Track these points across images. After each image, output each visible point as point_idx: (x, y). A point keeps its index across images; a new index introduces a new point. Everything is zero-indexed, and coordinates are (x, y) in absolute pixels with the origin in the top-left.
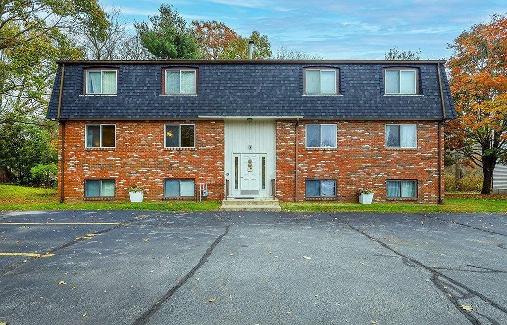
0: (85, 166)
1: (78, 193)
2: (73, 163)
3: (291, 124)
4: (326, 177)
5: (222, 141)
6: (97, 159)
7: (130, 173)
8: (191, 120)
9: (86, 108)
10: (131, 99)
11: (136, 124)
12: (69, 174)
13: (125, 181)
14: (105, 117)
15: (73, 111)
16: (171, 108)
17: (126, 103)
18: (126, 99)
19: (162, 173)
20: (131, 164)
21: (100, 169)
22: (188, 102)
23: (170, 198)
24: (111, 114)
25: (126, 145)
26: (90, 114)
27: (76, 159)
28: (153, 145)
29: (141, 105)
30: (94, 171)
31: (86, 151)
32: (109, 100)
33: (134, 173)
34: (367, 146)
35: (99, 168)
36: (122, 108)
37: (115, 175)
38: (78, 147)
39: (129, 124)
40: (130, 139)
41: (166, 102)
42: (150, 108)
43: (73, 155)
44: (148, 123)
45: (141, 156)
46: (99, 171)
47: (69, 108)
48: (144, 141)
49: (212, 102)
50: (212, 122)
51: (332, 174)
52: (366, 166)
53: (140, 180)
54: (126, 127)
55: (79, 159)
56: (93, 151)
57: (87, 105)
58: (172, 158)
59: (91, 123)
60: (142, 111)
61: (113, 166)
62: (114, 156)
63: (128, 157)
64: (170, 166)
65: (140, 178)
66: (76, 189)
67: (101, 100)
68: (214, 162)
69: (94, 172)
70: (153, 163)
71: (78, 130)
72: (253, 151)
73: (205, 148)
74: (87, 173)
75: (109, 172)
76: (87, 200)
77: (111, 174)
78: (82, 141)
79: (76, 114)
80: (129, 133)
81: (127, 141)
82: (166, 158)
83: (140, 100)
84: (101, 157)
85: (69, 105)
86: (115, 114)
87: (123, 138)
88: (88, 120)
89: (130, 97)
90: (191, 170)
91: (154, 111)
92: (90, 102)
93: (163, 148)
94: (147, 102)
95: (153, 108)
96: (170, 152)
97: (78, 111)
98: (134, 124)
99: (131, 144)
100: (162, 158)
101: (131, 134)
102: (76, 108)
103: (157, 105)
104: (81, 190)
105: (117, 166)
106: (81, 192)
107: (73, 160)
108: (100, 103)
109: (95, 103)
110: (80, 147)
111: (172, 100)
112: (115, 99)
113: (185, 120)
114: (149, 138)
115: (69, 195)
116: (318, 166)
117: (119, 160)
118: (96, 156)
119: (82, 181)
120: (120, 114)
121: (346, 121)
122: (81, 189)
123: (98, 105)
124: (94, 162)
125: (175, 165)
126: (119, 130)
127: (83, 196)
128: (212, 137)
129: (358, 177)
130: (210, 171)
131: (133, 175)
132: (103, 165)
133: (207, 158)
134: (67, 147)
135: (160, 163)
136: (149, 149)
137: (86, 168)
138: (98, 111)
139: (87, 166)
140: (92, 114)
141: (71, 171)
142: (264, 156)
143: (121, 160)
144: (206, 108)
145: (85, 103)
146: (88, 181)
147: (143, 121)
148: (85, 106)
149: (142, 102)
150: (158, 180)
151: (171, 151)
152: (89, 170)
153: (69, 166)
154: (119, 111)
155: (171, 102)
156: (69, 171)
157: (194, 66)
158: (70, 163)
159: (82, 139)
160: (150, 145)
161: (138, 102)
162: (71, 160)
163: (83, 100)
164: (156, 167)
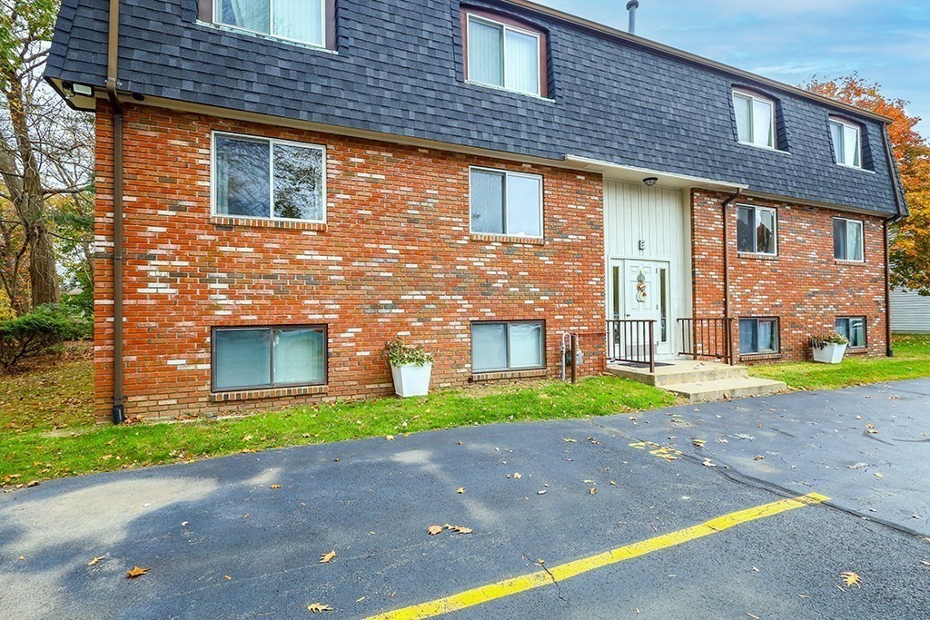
0: (212, 280)
1: (185, 378)
2: (161, 269)
3: (716, 200)
4: (766, 312)
5: (598, 227)
6: (261, 255)
7: (376, 306)
8: (533, 166)
9: (230, 73)
10: (383, 75)
11: (390, 155)
12: (143, 308)
13: (360, 330)
14: (303, 115)
15: (176, 74)
16: (498, 123)
17: (370, 82)
18: (369, 72)
19: (467, 305)
20: (376, 278)
21: (271, 292)
22: (536, 115)
23: (490, 376)
24: (323, 110)
25: (361, 219)
26: (247, 97)
27: (178, 255)
28: (442, 223)
29: (416, 100)
30: (250, 297)
31: (219, 226)
32: (313, 61)
33: (386, 306)
34: (813, 254)
35: (269, 287)
36: (359, 98)
37: (327, 312)
38: (183, 209)
39: (369, 152)
40: (373, 199)
41: (485, 104)
42: (443, 113)
43: (162, 239)
44: (425, 155)
45: (407, 252)
46: (267, 297)
47: (157, 59)
48: (416, 208)
49: (589, 126)
50: (578, 177)
51: (772, 306)
52: (813, 292)
53: (405, 326)
54: (361, 160)
55: (187, 253)
56: (247, 227)
57: (232, 63)
58: (492, 264)
59: (234, 130)
60: (421, 117)
61: (320, 284)
62: (322, 250)
63: (369, 255)
64: (486, 285)
65: (407, 320)
66: (178, 362)
67: (281, 55)
68: (585, 278)
69: (250, 302)
70: (442, 276)
71: (183, 149)
72: (646, 254)
73: (565, 240)
74: (225, 308)
75: (307, 302)
76: (226, 401)
77: (312, 307)
78: (201, 189)
79: (189, 86)
80: (368, 180)
81: (362, 204)
82: (477, 262)
83: (411, 82)
84: (276, 251)
85: (155, 48)
86: (338, 112)
87: (352, 193)
88: (225, 120)
89: (379, 66)
90: (536, 297)
91: (455, 124)
92: (241, 56)
93: (466, 232)
94: (432, 94)
95: (451, 114)
96: (487, 247)
97: (195, 77)
98: (383, 154)
99: (376, 216)
100: (464, 264)
101: (375, 182)
102: (185, 65)
103: (460, 108)
104: (200, 367)
105: (333, 283)
106: (200, 374)
107: (162, 258)
108: (282, 64)
109: (261, 60)
110: (193, 210)
111: (497, 100)
112: (333, 65)
113: (521, 163)
114: (430, 203)
115: (145, 388)
116: (755, 291)
117: (339, 264)
118: (259, 248)
119: (202, 335)
120: (353, 115)
121: (789, 204)
122: (200, 361)
123: (275, 72)
124: (250, 265)
125: (499, 284)
126: (338, 167)
127: (207, 388)
128: (581, 214)
129: (804, 312)
130: (578, 301)
131: (384, 311)
132: (284, 277)
133: (571, 266)
134: (133, 205)
135: (460, 277)
136: (428, 235)
137: (217, 286)
138: (276, 92)
139: (222, 281)
140: (256, 98)
141: (153, 297)
142: (665, 266)
143: (347, 261)
144: (578, 139)
145: (224, 52)
146: (226, 333)
147: (412, 150)
148: (221, 62)
149: (419, 91)
150: (456, 325)
151: (488, 243)
152: (231, 296)
153: (145, 279)
154: (351, 105)
155: (497, 107)
156: (143, 297)
157: (539, 22)
158: (152, 268)
159: (200, 183)
160: (434, 224)
161: (406, 89)
162: (153, 257)
163: (210, 39)
164: (451, 286)
